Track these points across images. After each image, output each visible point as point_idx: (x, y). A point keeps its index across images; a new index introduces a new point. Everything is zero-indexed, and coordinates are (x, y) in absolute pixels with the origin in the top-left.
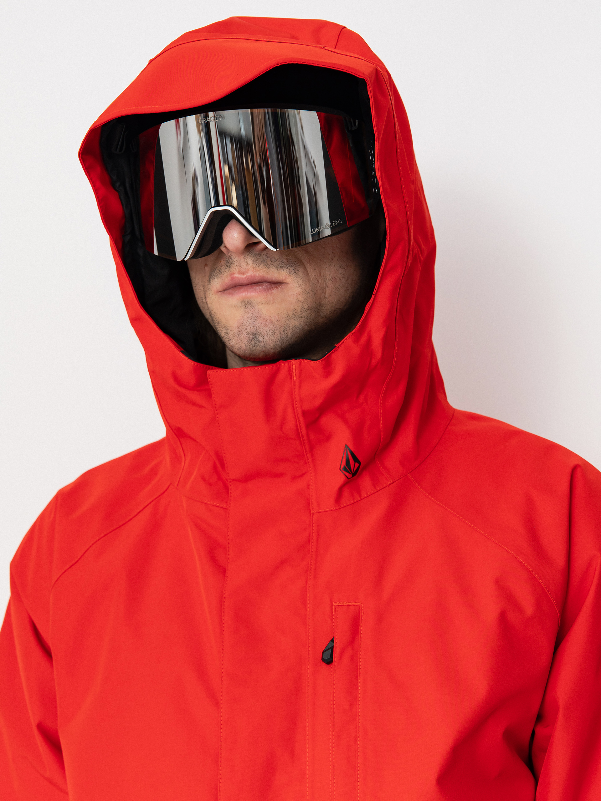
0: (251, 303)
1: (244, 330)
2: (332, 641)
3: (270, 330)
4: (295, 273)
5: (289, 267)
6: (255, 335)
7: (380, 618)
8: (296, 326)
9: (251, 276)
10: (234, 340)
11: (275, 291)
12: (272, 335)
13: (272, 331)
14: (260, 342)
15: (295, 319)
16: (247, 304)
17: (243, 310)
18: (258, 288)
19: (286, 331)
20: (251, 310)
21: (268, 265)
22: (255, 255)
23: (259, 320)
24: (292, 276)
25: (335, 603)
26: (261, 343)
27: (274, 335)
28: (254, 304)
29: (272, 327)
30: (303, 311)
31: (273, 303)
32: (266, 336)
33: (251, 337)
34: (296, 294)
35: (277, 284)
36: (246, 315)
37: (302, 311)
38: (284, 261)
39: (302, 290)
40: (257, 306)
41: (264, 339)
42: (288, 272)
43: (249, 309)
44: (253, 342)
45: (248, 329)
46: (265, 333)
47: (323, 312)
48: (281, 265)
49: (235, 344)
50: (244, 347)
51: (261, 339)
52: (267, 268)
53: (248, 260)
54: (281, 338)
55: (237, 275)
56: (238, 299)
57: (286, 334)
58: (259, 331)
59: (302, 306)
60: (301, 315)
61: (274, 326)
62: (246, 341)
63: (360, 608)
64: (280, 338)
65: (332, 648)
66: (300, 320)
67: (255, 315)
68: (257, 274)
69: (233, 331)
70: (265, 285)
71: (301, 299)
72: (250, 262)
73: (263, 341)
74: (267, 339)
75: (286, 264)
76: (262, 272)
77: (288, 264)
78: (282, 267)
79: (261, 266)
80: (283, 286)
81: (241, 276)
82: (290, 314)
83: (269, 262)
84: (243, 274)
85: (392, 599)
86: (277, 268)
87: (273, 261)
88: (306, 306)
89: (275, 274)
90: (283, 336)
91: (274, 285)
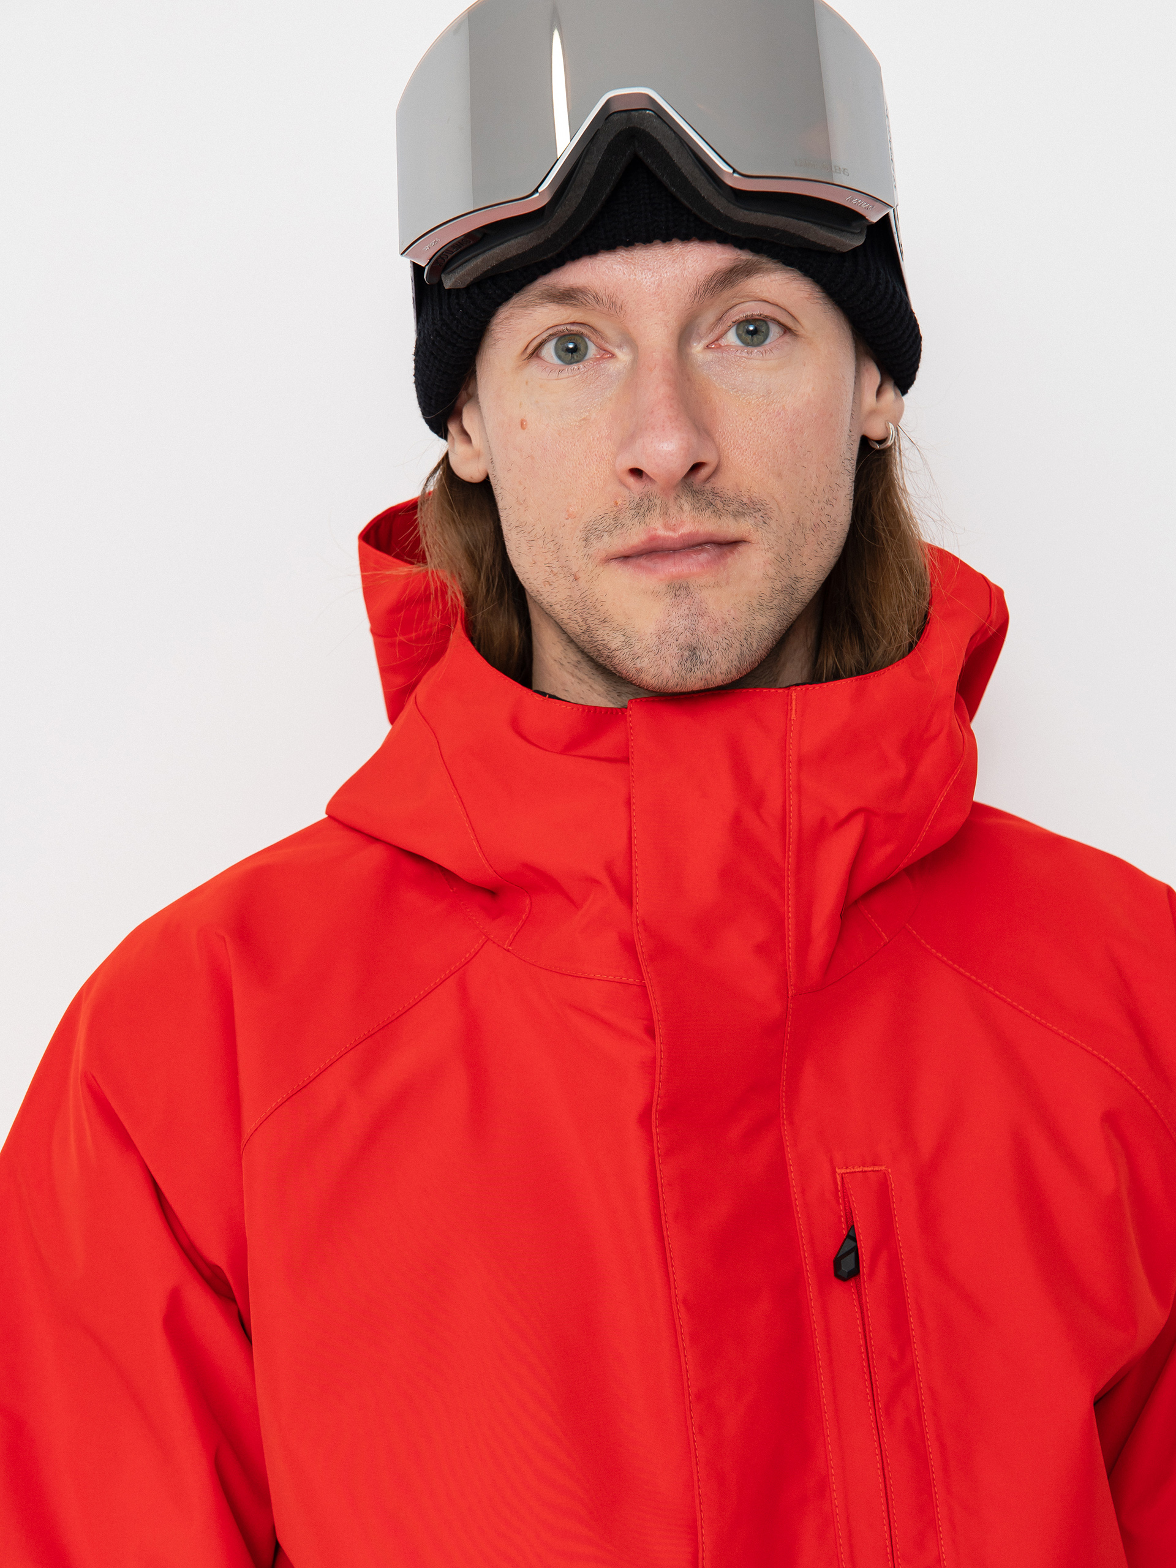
0: (687, 588)
1: (670, 639)
2: (852, 1238)
3: (724, 639)
4: (764, 524)
5: (754, 512)
6: (693, 650)
7: (923, 1191)
8: (763, 627)
9: (690, 534)
10: (646, 660)
11: (728, 558)
12: (727, 649)
13: (727, 642)
14: (702, 663)
15: (762, 612)
16: (679, 588)
17: (668, 600)
18: (703, 557)
19: (749, 639)
20: (686, 601)
21: (718, 512)
22: (693, 493)
23: (703, 620)
24: (759, 529)
25: (839, 1168)
26: (704, 665)
27: (730, 649)
28: (692, 589)
29: (726, 633)
30: (773, 595)
31: (727, 583)
32: (715, 650)
33: (686, 654)
34: (762, 563)
36: (676, 610)
37: (772, 597)
38: (744, 502)
39: (775, 556)
40: (699, 592)
41: (712, 657)
42: (753, 522)
43: (681, 600)
44: (688, 664)
45: (682, 639)
46: (715, 646)
47: (800, 592)
48: (740, 509)
49: (649, 665)
50: (668, 672)
51: (704, 656)
52: (718, 518)
53: (683, 501)
55: (662, 532)
56: (661, 580)
57: (749, 643)
58: (702, 642)
59: (773, 587)
60: (771, 604)
61: (731, 631)
62: (674, 663)
63: (885, 1175)
64: (740, 653)
65: (856, 1251)
66: (770, 614)
67: (694, 611)
68: (698, 529)
69: (644, 642)
70: (713, 551)
71: (771, 571)
72: (687, 507)
73: (709, 660)
74: (717, 656)
75: (749, 507)
76: (709, 525)
77: (752, 506)
78: (743, 514)
79: (708, 512)
80: (742, 548)
81: (671, 534)
82: (755, 603)
83: (720, 505)
84: (674, 530)
85: (942, 1149)
86: (735, 516)
87: (727, 502)
88: (778, 587)
89: (730, 528)
90: (744, 649)
91: (726, 549)
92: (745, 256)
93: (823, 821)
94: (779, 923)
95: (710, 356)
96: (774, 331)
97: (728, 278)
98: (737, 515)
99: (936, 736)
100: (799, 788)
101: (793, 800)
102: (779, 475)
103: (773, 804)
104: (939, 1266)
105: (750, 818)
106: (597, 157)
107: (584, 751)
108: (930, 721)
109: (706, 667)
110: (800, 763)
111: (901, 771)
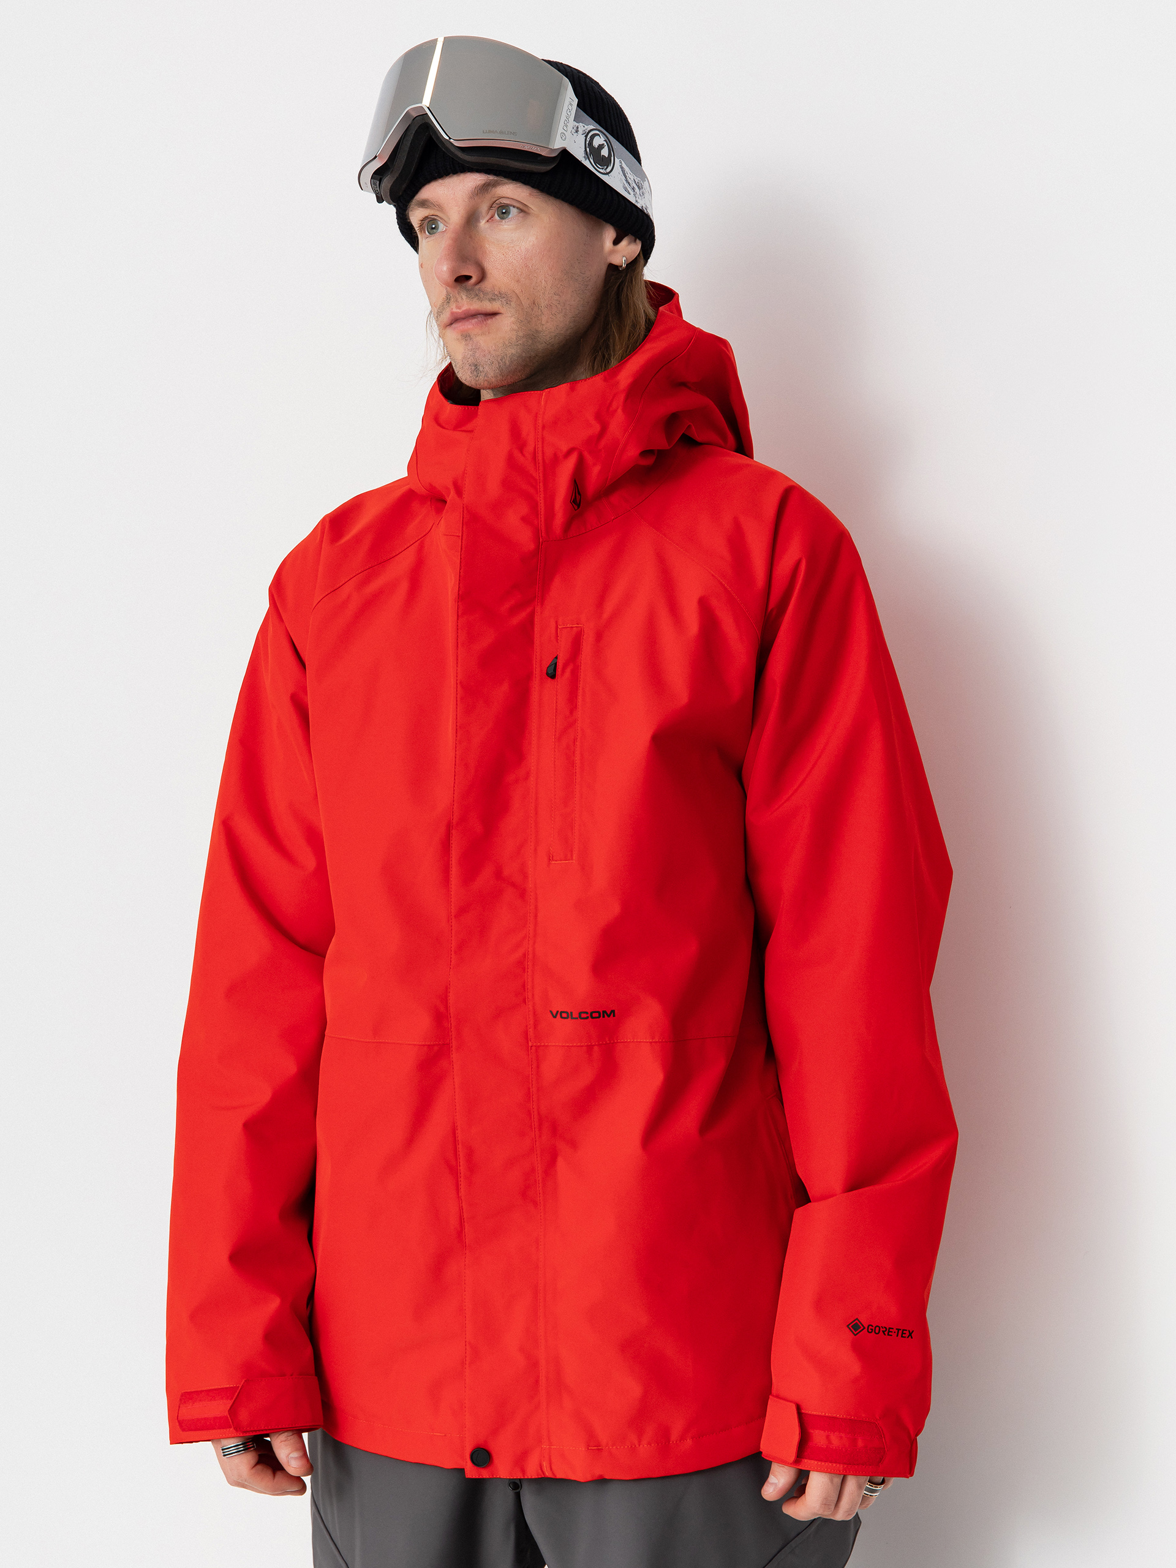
0: (469, 336)
1: (466, 362)
2: (556, 658)
3: (489, 360)
4: (507, 304)
5: (503, 298)
6: (476, 366)
7: (599, 636)
8: (512, 354)
9: (466, 310)
10: (460, 372)
11: (489, 321)
12: (491, 364)
13: (491, 361)
14: (481, 372)
15: (511, 347)
16: (466, 337)
17: (463, 343)
18: (474, 321)
19: (505, 360)
21: (483, 299)
22: (468, 290)
23: (478, 351)
24: (507, 308)
25: (559, 625)
28: (472, 336)
29: (490, 356)
30: (518, 339)
31: (489, 333)
32: (485, 366)
33: (473, 368)
34: (510, 324)
35: (494, 314)
36: (467, 347)
38: (496, 293)
39: (516, 320)
40: (475, 337)
42: (502, 304)
43: (468, 342)
44: (475, 373)
45: (470, 361)
46: (485, 363)
47: (541, 338)
48: (493, 297)
50: (468, 378)
51: (481, 369)
52: (482, 302)
53: (463, 295)
54: (500, 367)
55: (455, 310)
56: (458, 333)
57: (502, 361)
58: (480, 364)
59: (517, 334)
60: (516, 343)
61: (493, 357)
62: (469, 373)
63: (581, 629)
64: (498, 366)
65: (556, 664)
66: (516, 348)
67: (474, 347)
68: (472, 308)
69: (459, 364)
70: (480, 318)
71: (515, 327)
72: (465, 297)
73: (484, 370)
74: (487, 368)
75: (500, 296)
76: (476, 305)
77: (499, 295)
78: (494, 300)
79: (475, 300)
80: (498, 317)
81: (458, 310)
82: (507, 343)
83: (482, 296)
84: (460, 309)
85: (610, 620)
86: (489, 301)
87: (485, 294)
88: (521, 334)
89: (488, 306)
90: (501, 364)
91: (488, 317)
92: (491, 177)
93: (555, 455)
94: (534, 506)
95: (487, 225)
96: (514, 211)
97: (485, 188)
98: (491, 300)
99: (616, 411)
100: (543, 439)
101: (540, 446)
102: (518, 281)
103: (530, 448)
104: (598, 673)
105: (517, 454)
106: (410, 137)
107: (464, 428)
108: (612, 401)
109: (483, 374)
110: (544, 427)
111: (597, 428)
